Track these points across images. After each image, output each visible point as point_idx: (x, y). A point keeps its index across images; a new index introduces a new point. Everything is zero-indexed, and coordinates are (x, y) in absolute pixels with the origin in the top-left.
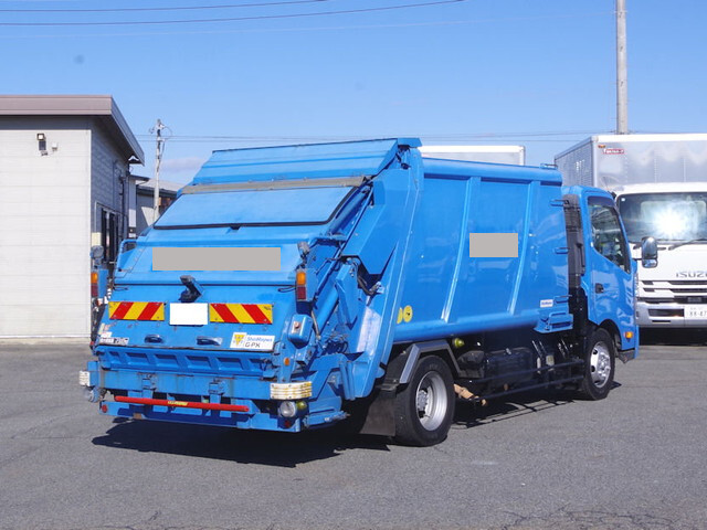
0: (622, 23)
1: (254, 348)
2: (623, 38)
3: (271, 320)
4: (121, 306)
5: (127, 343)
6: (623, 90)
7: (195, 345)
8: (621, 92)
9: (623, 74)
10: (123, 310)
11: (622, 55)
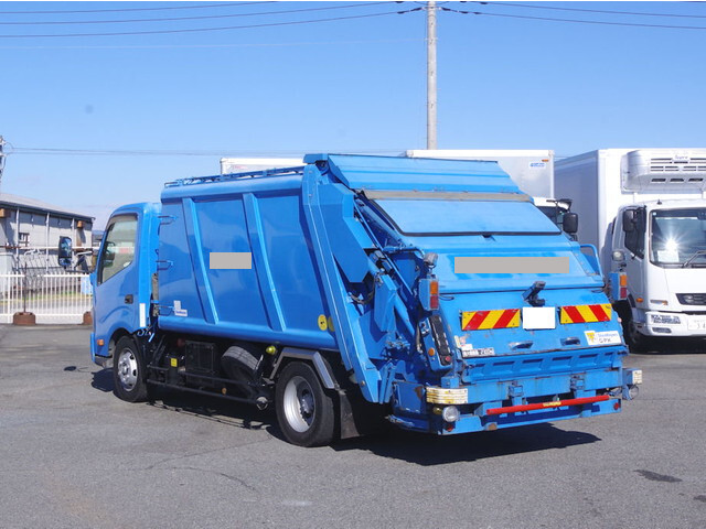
0: (433, 49)
1: (607, 343)
2: (433, 63)
3: (610, 317)
4: (476, 315)
5: (493, 353)
6: (433, 111)
7: (559, 346)
8: (431, 114)
9: (433, 98)
10: (479, 318)
11: (432, 79)
